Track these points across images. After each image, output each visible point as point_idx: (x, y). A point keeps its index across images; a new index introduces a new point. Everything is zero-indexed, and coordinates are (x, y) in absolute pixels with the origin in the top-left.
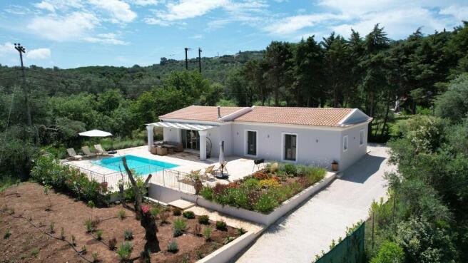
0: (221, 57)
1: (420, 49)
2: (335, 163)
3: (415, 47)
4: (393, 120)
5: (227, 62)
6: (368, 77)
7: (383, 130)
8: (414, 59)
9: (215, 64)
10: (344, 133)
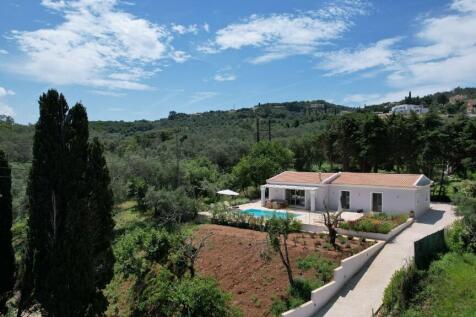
0: (238, 111)
1: (467, 127)
2: (412, 212)
3: (463, 125)
4: (448, 183)
5: (245, 117)
6: (426, 148)
7: (440, 191)
8: (463, 136)
9: (233, 118)
10: (417, 192)
